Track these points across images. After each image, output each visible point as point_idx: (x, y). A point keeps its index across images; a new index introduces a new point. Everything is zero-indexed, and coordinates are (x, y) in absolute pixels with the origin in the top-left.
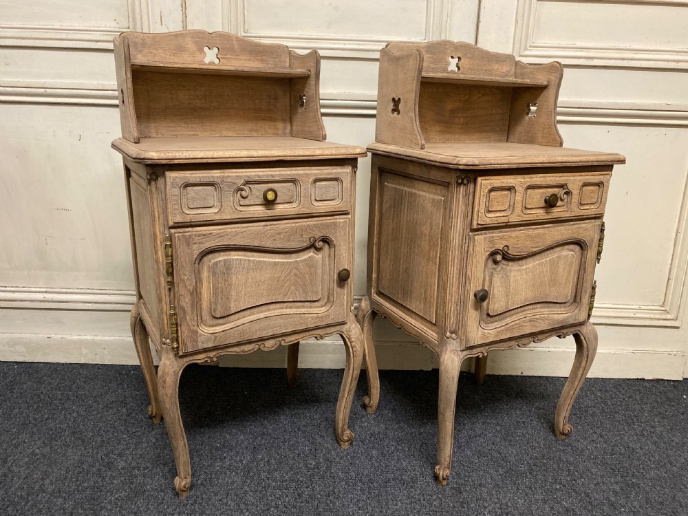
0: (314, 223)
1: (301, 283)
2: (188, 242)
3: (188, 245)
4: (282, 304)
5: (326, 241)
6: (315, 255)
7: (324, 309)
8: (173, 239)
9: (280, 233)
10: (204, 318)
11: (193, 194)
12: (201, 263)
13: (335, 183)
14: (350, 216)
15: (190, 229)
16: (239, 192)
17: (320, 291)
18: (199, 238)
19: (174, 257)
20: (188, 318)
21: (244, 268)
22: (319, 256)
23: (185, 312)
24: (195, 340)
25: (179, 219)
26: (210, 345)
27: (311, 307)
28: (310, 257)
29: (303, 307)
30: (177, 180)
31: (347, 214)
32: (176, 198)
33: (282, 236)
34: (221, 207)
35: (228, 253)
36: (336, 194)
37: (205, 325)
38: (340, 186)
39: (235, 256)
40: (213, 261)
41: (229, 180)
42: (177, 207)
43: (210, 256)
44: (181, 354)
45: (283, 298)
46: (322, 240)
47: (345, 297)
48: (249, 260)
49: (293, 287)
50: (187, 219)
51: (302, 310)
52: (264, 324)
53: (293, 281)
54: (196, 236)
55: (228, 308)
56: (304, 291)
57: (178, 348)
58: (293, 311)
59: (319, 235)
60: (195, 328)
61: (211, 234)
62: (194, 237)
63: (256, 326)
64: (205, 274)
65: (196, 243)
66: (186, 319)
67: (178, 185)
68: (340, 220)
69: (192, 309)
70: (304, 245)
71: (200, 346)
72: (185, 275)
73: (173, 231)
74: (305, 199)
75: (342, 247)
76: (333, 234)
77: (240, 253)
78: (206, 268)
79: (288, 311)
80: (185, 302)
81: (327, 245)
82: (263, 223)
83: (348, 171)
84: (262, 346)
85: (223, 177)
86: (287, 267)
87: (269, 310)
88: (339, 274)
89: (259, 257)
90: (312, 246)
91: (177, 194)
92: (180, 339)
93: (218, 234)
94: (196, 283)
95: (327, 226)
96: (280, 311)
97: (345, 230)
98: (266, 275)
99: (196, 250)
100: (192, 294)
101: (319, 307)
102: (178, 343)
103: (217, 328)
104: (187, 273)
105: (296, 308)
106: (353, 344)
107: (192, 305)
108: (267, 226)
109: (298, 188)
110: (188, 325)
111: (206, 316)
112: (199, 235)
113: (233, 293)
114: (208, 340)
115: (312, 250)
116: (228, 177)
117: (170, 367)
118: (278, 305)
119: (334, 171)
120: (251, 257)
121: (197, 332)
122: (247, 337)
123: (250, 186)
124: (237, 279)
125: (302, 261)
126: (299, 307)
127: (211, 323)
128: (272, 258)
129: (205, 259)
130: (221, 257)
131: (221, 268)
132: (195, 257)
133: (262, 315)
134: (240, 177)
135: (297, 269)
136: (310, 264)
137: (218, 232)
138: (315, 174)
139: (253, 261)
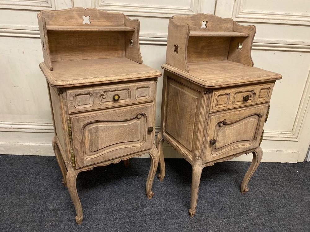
0: (137, 107)
1: (131, 134)
2: (78, 120)
3: (78, 122)
4: (122, 143)
5: (142, 115)
6: (137, 121)
7: (141, 144)
8: (71, 120)
9: (121, 113)
10: (87, 152)
11: (80, 99)
12: (84, 129)
13: (147, 89)
14: (153, 103)
15: (79, 115)
16: (102, 96)
17: (140, 136)
18: (83, 119)
19: (72, 128)
20: (79, 153)
21: (104, 130)
22: (139, 121)
23: (78, 151)
24: (83, 162)
25: (73, 111)
26: (90, 164)
27: (135, 143)
28: (135, 122)
29: (132, 144)
30: (72, 93)
31: (152, 102)
32: (72, 102)
33: (122, 115)
34: (93, 104)
35: (97, 124)
36: (147, 94)
37: (87, 155)
38: (149, 90)
39: (100, 125)
40: (90, 128)
41: (96, 91)
42: (72, 106)
43: (89, 126)
44: (77, 168)
45: (123, 140)
46: (141, 115)
47: (151, 138)
48: (107, 126)
49: (127, 136)
50: (78, 110)
51: (132, 145)
52: (114, 153)
53: (127, 133)
54: (82, 118)
55: (98, 147)
56: (132, 137)
57: (75, 166)
58: (128, 146)
59: (139, 112)
60: (83, 157)
61: (89, 116)
62: (81, 118)
63: (111, 154)
64: (86, 134)
65: (82, 121)
66: (78, 154)
67: (72, 96)
68: (149, 105)
69: (81, 150)
70: (132, 117)
71: (85, 165)
72: (77, 135)
73: (71, 116)
74: (133, 97)
75: (150, 117)
76: (146, 112)
77: (103, 123)
78: (87, 131)
79: (125, 146)
80: (77, 147)
81: (143, 116)
82: (113, 109)
83: (153, 83)
84: (113, 161)
85: (94, 90)
86: (125, 127)
87: (116, 146)
88: (148, 129)
89: (112, 124)
90: (136, 117)
91: (72, 99)
92: (76, 162)
93: (92, 116)
94: (82, 138)
95: (143, 108)
96: (121, 146)
97: (152, 109)
98: (115, 131)
99: (82, 124)
100: (81, 143)
101: (139, 143)
102: (75, 164)
103: (92, 156)
104: (78, 134)
105: (128, 144)
106: (154, 157)
107: (81, 148)
108: (115, 110)
109: (129, 92)
110: (79, 156)
111: (87, 151)
112: (83, 118)
113: (100, 141)
114: (89, 161)
115: (136, 119)
116: (96, 90)
117: (72, 174)
118: (120, 144)
119: (146, 83)
120: (108, 124)
121: (83, 159)
122: (106, 159)
123: (107, 93)
124: (101, 135)
125: (131, 124)
126: (130, 144)
127: (90, 154)
128: (117, 124)
129: (87, 127)
130: (94, 126)
131: (94, 130)
132: (82, 127)
133: (113, 149)
134: (102, 90)
135: (129, 128)
136: (135, 125)
137: (92, 115)
138: (138, 86)
139: (109, 126)
